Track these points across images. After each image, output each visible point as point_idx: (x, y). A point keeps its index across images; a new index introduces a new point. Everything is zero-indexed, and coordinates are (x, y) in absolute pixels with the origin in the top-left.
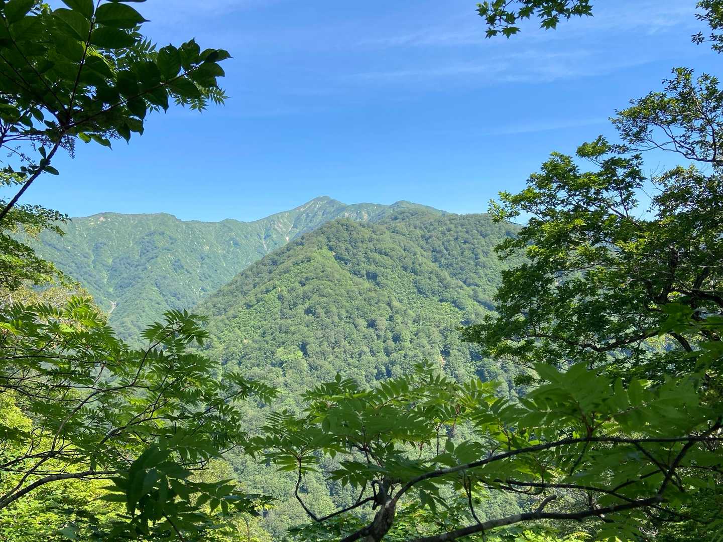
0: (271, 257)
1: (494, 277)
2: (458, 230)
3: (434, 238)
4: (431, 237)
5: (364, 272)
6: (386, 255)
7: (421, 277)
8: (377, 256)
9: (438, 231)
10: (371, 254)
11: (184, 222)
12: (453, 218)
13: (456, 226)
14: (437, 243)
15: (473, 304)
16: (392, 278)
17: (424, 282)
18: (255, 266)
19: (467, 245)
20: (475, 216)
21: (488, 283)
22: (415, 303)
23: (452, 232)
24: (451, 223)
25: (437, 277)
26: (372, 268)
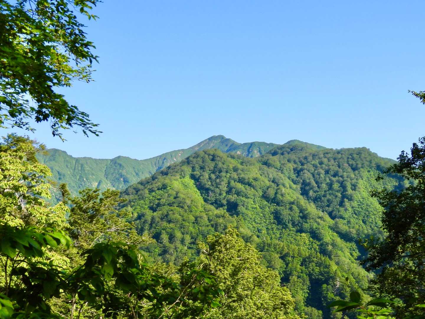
0: (135, 186)
1: (360, 210)
2: (330, 163)
3: (305, 171)
4: (302, 170)
5: (225, 202)
6: (250, 185)
7: (282, 208)
8: (240, 186)
9: (311, 164)
10: (233, 183)
11: (74, 158)
12: (327, 152)
13: (329, 160)
14: (307, 175)
15: (333, 235)
16: (253, 208)
17: (285, 213)
18: (119, 194)
19: (337, 178)
20: (349, 150)
21: (354, 215)
22: (274, 233)
23: (324, 166)
24: (325, 157)
25: (298, 207)
26: (233, 198)
